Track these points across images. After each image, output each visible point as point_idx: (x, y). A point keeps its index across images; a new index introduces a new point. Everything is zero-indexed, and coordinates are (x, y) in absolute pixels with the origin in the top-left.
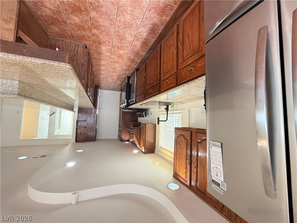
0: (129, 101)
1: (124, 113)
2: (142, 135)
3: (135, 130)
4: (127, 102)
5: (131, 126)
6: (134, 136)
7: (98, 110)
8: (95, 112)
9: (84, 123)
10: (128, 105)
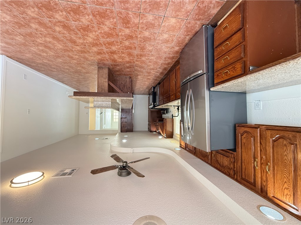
0: (155, 104)
1: (152, 111)
2: (164, 126)
3: (159, 123)
4: (154, 104)
5: (157, 121)
6: (159, 127)
7: (133, 110)
8: (132, 111)
9: (125, 119)
10: (154, 106)
